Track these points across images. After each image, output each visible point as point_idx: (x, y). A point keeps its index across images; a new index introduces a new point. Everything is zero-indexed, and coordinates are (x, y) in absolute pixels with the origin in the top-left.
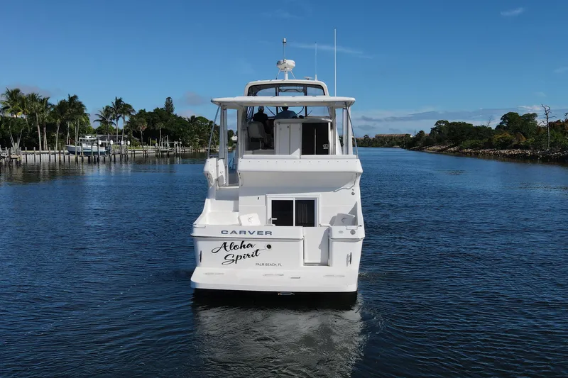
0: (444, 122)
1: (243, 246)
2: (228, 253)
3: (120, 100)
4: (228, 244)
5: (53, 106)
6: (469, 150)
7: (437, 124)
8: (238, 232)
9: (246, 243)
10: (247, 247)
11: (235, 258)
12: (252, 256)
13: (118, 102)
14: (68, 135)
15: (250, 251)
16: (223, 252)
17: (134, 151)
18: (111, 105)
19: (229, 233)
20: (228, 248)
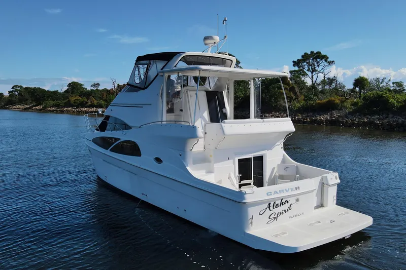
0: (19, 87)
1: (282, 204)
2: (271, 212)
4: (272, 205)
6: (54, 109)
7: (13, 88)
8: (278, 192)
9: (284, 201)
10: (285, 204)
11: (276, 216)
12: (288, 211)
15: (286, 207)
16: (268, 212)
19: (273, 193)
20: (271, 208)
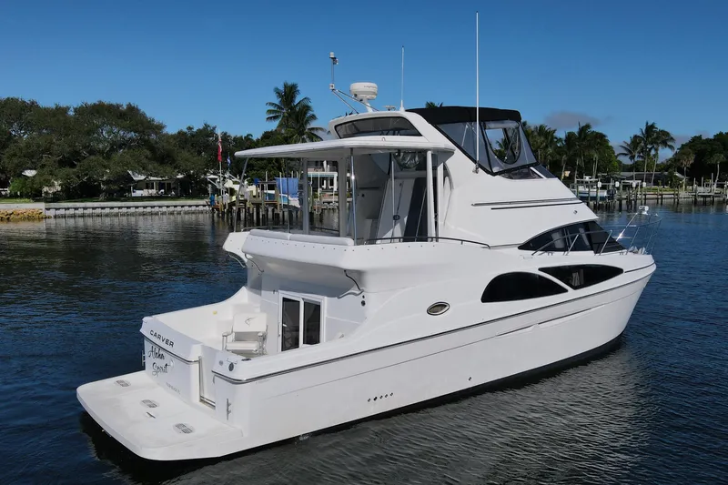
1: (159, 355)
2: (154, 360)
3: (652, 126)
4: (153, 350)
5: (560, 140)
8: (158, 335)
9: (161, 352)
11: (156, 369)
13: (650, 128)
14: (576, 172)
17: (662, 195)
18: (639, 134)
19: (153, 334)
20: (154, 355)
